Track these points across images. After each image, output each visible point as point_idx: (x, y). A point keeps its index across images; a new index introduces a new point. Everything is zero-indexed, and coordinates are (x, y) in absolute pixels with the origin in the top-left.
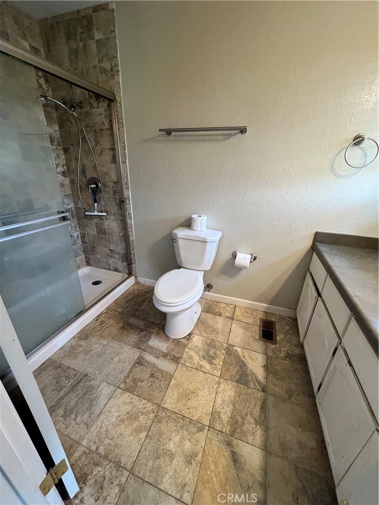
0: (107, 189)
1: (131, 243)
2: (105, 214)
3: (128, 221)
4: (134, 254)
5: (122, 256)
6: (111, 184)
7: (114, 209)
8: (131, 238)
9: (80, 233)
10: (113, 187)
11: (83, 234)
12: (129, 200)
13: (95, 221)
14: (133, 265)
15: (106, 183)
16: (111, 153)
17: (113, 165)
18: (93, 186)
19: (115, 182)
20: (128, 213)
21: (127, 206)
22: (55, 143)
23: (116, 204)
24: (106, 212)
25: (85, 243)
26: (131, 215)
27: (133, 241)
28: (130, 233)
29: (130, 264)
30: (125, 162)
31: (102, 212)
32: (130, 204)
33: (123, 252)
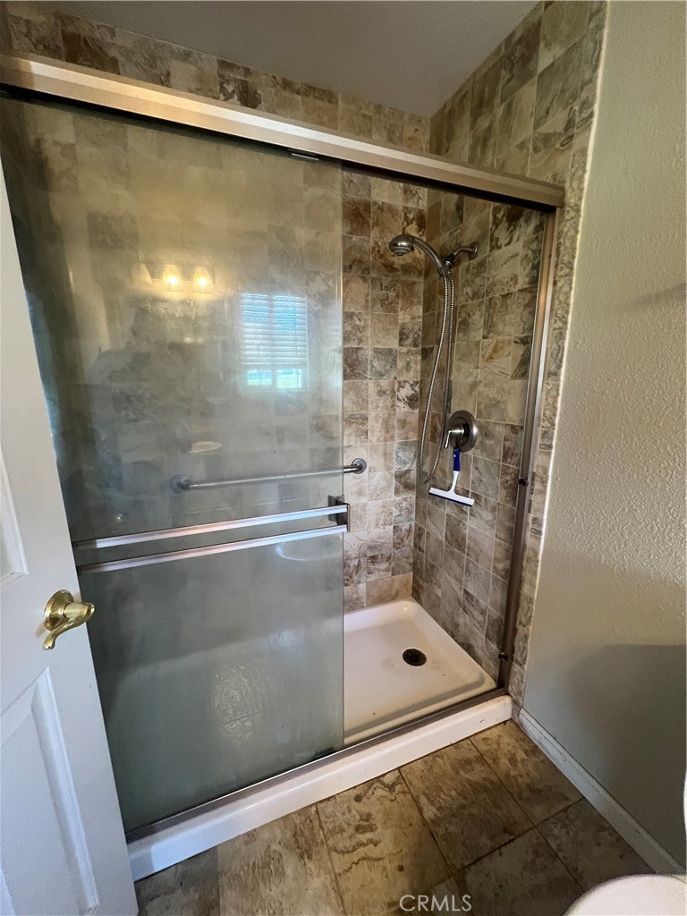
0: (489, 442)
1: (524, 604)
2: (471, 501)
3: (529, 539)
4: (526, 637)
5: (491, 624)
6: (501, 431)
7: (497, 495)
8: (526, 589)
9: (416, 525)
10: (506, 440)
11: (420, 529)
12: (544, 482)
13: (448, 510)
14: (516, 668)
15: (490, 428)
16: (520, 350)
17: (518, 383)
18: (457, 431)
19: (513, 427)
20: (531, 516)
21: (535, 498)
22: (409, 341)
23: (502, 483)
24: (476, 496)
25: (420, 549)
26: (541, 525)
27: (531, 601)
28: (526, 575)
29: (506, 657)
30: (553, 374)
31: (466, 494)
32: (544, 492)
33: (496, 613)
